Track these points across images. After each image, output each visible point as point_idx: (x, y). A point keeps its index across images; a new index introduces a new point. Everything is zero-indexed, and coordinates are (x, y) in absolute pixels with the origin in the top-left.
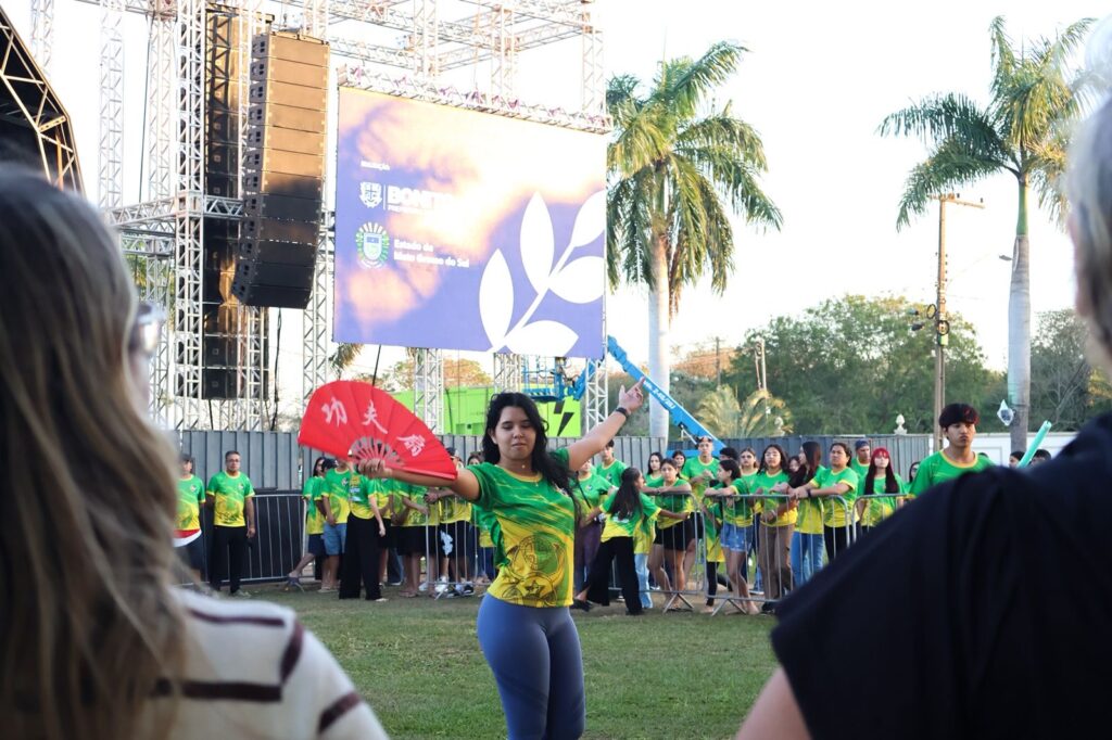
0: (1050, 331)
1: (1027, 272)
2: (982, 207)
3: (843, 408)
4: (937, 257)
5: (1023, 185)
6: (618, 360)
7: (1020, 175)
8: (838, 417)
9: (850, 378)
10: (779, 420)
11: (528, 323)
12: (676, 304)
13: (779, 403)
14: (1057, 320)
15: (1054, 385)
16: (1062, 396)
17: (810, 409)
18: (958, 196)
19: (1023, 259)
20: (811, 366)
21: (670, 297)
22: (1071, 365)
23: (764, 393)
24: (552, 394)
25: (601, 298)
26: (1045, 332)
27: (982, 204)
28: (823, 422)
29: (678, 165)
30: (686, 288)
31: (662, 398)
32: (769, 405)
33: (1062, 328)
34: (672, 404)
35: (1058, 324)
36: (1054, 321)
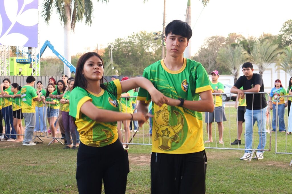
0: (207, 43)
1: (190, 19)
3: (140, 67)
6: (51, 49)
8: (138, 71)
9: (142, 58)
10: (117, 71)
11: (9, 33)
12: (74, 29)
13: (117, 65)
14: (209, 39)
15: (208, 60)
16: (210, 63)
17: (129, 68)
20: (130, 54)
21: (71, 27)
22: (213, 54)
23: (112, 62)
24: (27, 61)
25: (37, 24)
26: (206, 43)
28: (133, 72)
31: (66, 63)
32: (113, 66)
33: (211, 42)
34: (70, 65)
35: (210, 41)
36: (208, 40)
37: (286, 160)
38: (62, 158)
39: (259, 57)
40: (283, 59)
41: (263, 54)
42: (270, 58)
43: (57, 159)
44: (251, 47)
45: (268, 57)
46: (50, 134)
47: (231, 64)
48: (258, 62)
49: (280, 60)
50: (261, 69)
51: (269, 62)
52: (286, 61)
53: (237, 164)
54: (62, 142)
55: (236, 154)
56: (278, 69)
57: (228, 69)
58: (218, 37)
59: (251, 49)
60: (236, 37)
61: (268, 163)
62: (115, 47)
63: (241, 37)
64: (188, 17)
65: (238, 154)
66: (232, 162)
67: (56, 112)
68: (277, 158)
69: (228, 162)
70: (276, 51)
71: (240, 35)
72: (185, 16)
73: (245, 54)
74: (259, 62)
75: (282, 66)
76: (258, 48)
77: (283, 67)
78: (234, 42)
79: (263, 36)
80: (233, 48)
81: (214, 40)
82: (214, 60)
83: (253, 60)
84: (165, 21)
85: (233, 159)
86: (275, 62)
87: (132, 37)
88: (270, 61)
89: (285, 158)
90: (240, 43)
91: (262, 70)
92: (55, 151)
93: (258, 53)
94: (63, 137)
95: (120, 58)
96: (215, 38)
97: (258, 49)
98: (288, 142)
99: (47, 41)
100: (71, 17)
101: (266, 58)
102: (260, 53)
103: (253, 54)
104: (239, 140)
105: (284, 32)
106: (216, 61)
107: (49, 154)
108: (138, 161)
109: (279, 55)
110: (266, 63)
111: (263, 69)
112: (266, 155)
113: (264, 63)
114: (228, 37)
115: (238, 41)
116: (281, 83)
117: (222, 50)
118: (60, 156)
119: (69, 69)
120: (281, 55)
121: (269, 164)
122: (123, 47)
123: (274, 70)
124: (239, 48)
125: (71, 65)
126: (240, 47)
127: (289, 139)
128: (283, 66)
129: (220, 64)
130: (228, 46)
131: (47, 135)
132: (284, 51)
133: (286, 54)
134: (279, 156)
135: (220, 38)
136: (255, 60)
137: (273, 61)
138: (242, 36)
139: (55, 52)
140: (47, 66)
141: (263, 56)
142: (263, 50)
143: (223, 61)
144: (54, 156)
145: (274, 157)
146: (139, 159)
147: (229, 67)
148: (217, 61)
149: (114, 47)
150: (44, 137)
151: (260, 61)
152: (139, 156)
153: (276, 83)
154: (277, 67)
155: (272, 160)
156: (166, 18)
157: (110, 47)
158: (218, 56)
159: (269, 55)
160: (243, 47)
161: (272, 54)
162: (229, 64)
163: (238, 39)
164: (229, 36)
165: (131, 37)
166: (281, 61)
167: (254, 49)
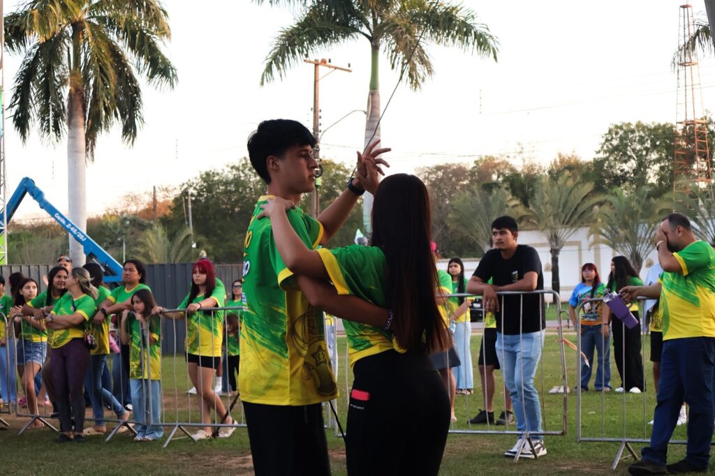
2: (350, 71)
4: (313, 112)
5: (375, 49)
6: (35, 198)
7: (374, 40)
12: (92, 150)
13: (202, 238)
17: (235, 244)
18: (330, 61)
19: (376, 110)
20: (237, 209)
21: (87, 145)
22: (440, 208)
23: (190, 230)
27: (350, 69)
29: (91, 30)
30: (101, 137)
31: (75, 232)
32: (195, 241)
33: (434, 179)
34: (83, 236)
35: (431, 176)
36: (427, 174)
37: (605, 456)
38: (51, 463)
39: (549, 214)
40: (606, 218)
41: (559, 207)
42: (575, 216)
43: (36, 468)
44: (531, 190)
45: (570, 214)
46: (24, 407)
47: (483, 232)
48: (546, 225)
49: (599, 220)
50: (554, 243)
51: (572, 226)
52: (613, 222)
53: (483, 469)
54: (54, 425)
55: (483, 446)
56: (596, 242)
57: (475, 243)
58: (450, 167)
59: (529, 196)
60: (496, 166)
61: (561, 463)
62: (199, 195)
63: (506, 168)
64: (371, 116)
65: (488, 444)
66: (472, 465)
67: (38, 350)
68: (584, 453)
69: (463, 464)
70: (590, 199)
71: (502, 163)
72: (365, 115)
73: (516, 206)
74: (549, 224)
75: (604, 235)
76: (547, 193)
77: (607, 237)
78: (490, 177)
79: (558, 164)
80: (486, 192)
81: (440, 174)
82: (443, 223)
83: (534, 221)
84: (318, 128)
85: (476, 457)
86: (588, 226)
87: (241, 168)
88: (575, 223)
89: (602, 452)
90: (504, 181)
91: (557, 245)
92: (34, 448)
93: (547, 203)
94: (56, 413)
95: (212, 221)
96: (443, 170)
97: (546, 195)
98: (612, 415)
99: (26, 180)
100: (85, 120)
101: (566, 216)
102: (550, 204)
103: (534, 208)
104: (489, 413)
105: (608, 154)
106: (446, 225)
107: (19, 456)
108: (240, 468)
109: (596, 207)
110: (566, 228)
111: (559, 242)
112: (556, 447)
113: (561, 228)
114: (474, 167)
115: (498, 177)
116: (596, 271)
117: (462, 199)
118: (47, 458)
119: (82, 247)
120: (600, 207)
121: (562, 468)
122: (221, 193)
123: (585, 244)
124: (500, 193)
125: (85, 237)
126: (503, 189)
127: (615, 408)
128: (608, 234)
129: (456, 231)
130: (475, 187)
131: (16, 409)
132: (609, 199)
133: (611, 204)
134: (587, 448)
135: (454, 170)
136: (539, 221)
137: (582, 223)
138: (507, 164)
139: (45, 205)
140: (31, 243)
141: (558, 211)
142: (558, 197)
143: (463, 225)
144: (31, 461)
145: (575, 450)
146: (243, 463)
147: (477, 239)
148: (448, 225)
149: (196, 194)
150: (9, 413)
151: (552, 222)
152: (246, 455)
153: (584, 273)
154: (592, 238)
155: (570, 458)
156: (320, 121)
157: (185, 193)
158: (450, 212)
159: (573, 209)
160: (510, 190)
161: (578, 205)
162: (477, 232)
163: (498, 171)
164: (478, 164)
165: (237, 169)
166: (602, 221)
167: (536, 195)
